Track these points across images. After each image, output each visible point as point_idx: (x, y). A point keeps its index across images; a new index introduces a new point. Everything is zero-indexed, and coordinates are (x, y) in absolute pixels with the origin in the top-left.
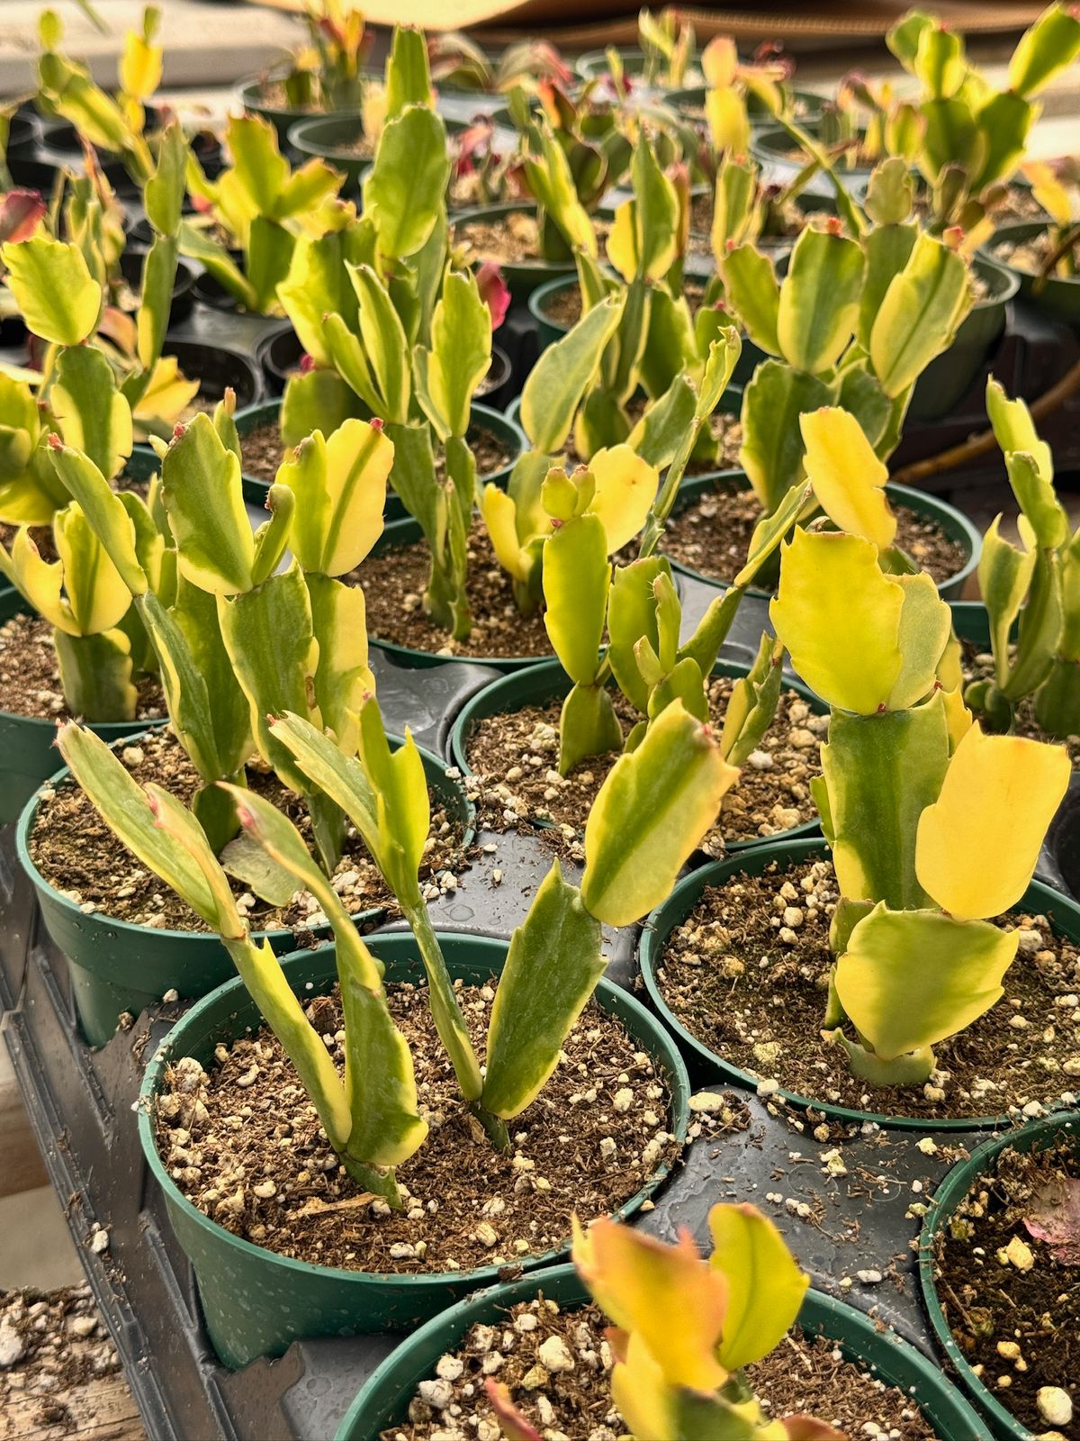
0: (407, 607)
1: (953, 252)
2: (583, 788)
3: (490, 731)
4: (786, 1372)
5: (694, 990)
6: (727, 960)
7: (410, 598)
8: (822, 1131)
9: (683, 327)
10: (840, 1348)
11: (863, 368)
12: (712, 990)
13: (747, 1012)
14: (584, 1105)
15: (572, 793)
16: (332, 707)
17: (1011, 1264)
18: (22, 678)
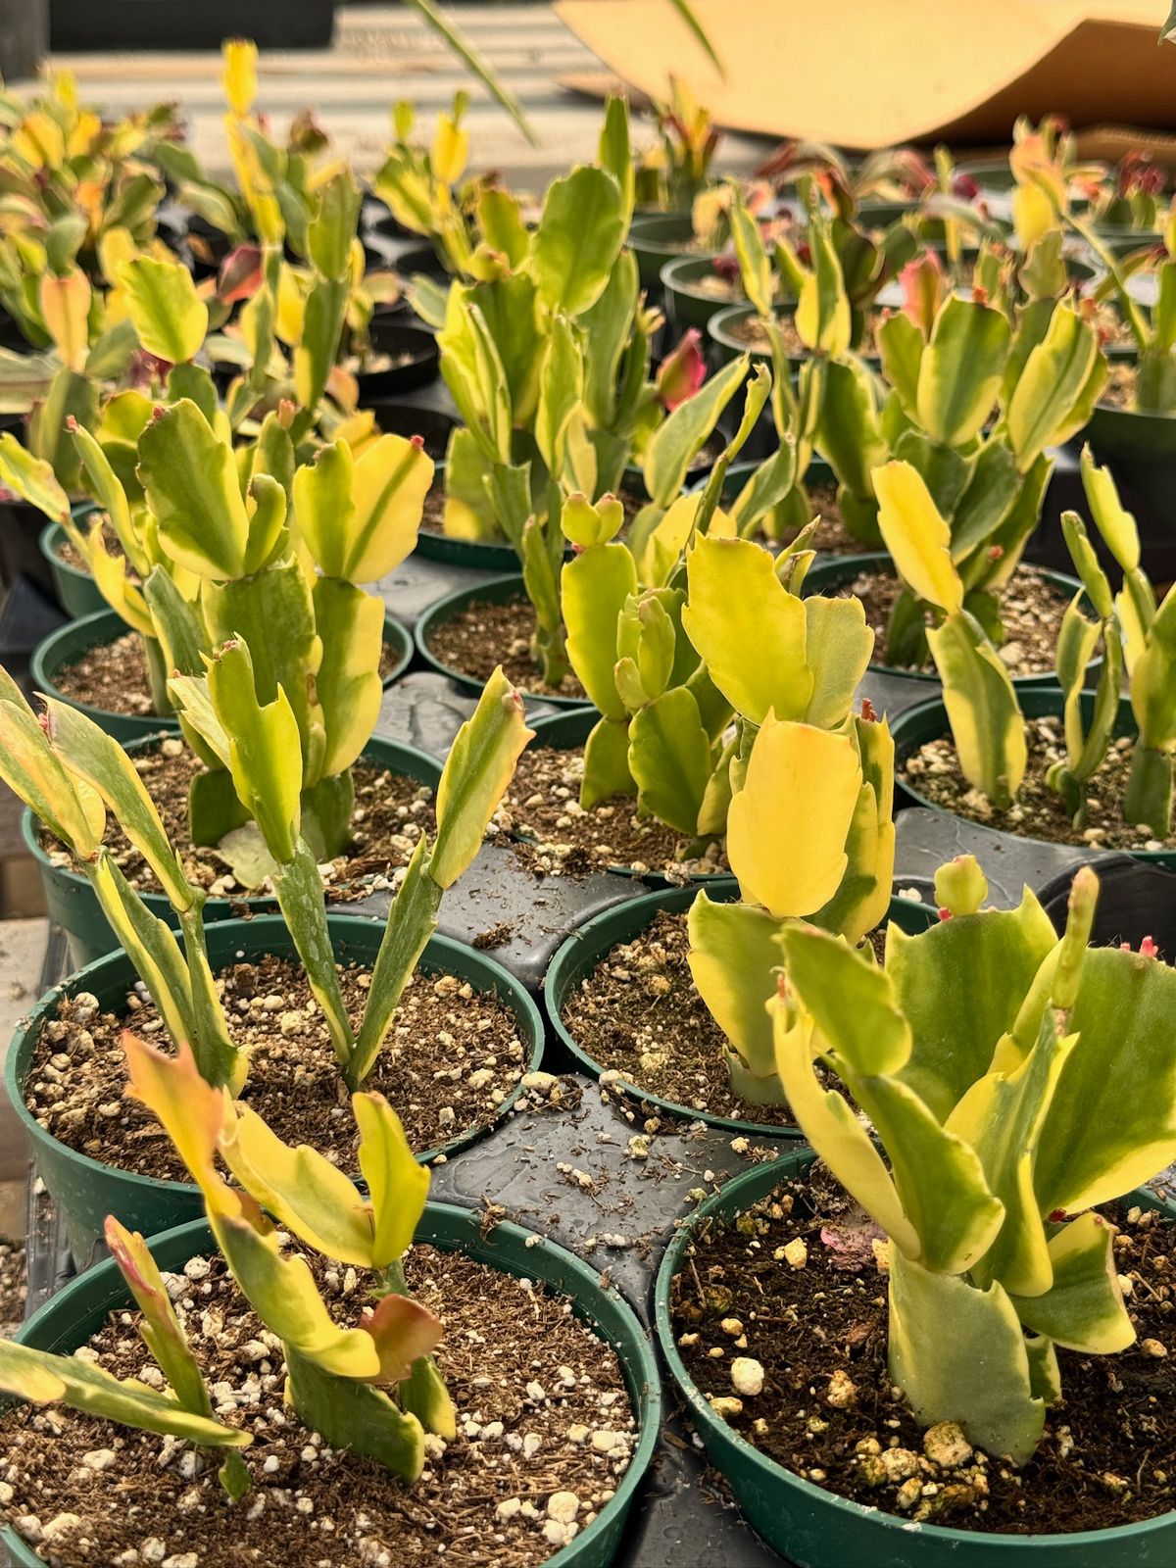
0: (512, 651)
1: (1085, 323)
2: (598, 821)
3: (529, 763)
4: (515, 1318)
5: (612, 1002)
6: (655, 978)
7: (518, 643)
8: (651, 1124)
9: (865, 405)
10: (571, 1303)
11: (1002, 442)
12: (631, 1004)
13: (660, 1028)
14: (447, 1081)
15: (586, 824)
16: (339, 710)
17: (784, 1260)
18: (125, 683)
